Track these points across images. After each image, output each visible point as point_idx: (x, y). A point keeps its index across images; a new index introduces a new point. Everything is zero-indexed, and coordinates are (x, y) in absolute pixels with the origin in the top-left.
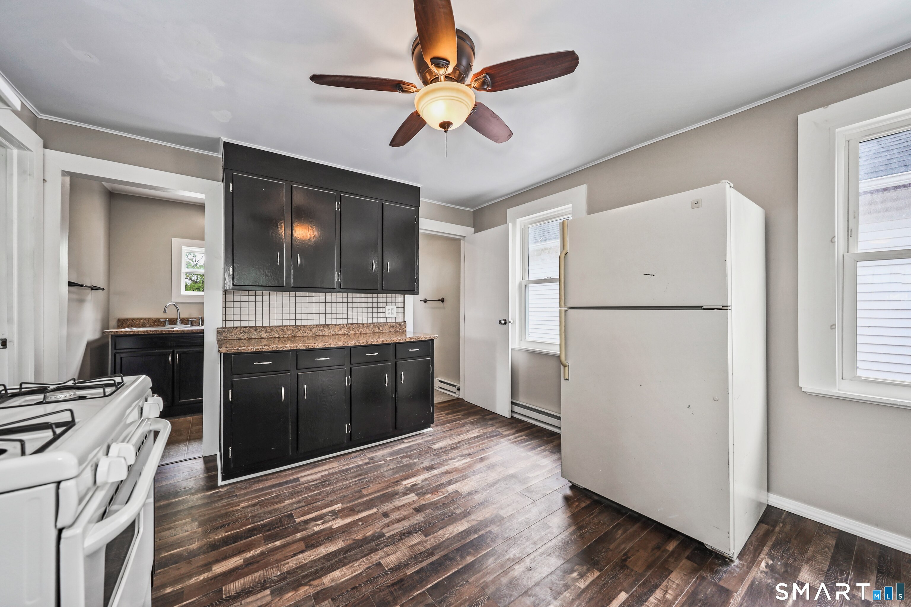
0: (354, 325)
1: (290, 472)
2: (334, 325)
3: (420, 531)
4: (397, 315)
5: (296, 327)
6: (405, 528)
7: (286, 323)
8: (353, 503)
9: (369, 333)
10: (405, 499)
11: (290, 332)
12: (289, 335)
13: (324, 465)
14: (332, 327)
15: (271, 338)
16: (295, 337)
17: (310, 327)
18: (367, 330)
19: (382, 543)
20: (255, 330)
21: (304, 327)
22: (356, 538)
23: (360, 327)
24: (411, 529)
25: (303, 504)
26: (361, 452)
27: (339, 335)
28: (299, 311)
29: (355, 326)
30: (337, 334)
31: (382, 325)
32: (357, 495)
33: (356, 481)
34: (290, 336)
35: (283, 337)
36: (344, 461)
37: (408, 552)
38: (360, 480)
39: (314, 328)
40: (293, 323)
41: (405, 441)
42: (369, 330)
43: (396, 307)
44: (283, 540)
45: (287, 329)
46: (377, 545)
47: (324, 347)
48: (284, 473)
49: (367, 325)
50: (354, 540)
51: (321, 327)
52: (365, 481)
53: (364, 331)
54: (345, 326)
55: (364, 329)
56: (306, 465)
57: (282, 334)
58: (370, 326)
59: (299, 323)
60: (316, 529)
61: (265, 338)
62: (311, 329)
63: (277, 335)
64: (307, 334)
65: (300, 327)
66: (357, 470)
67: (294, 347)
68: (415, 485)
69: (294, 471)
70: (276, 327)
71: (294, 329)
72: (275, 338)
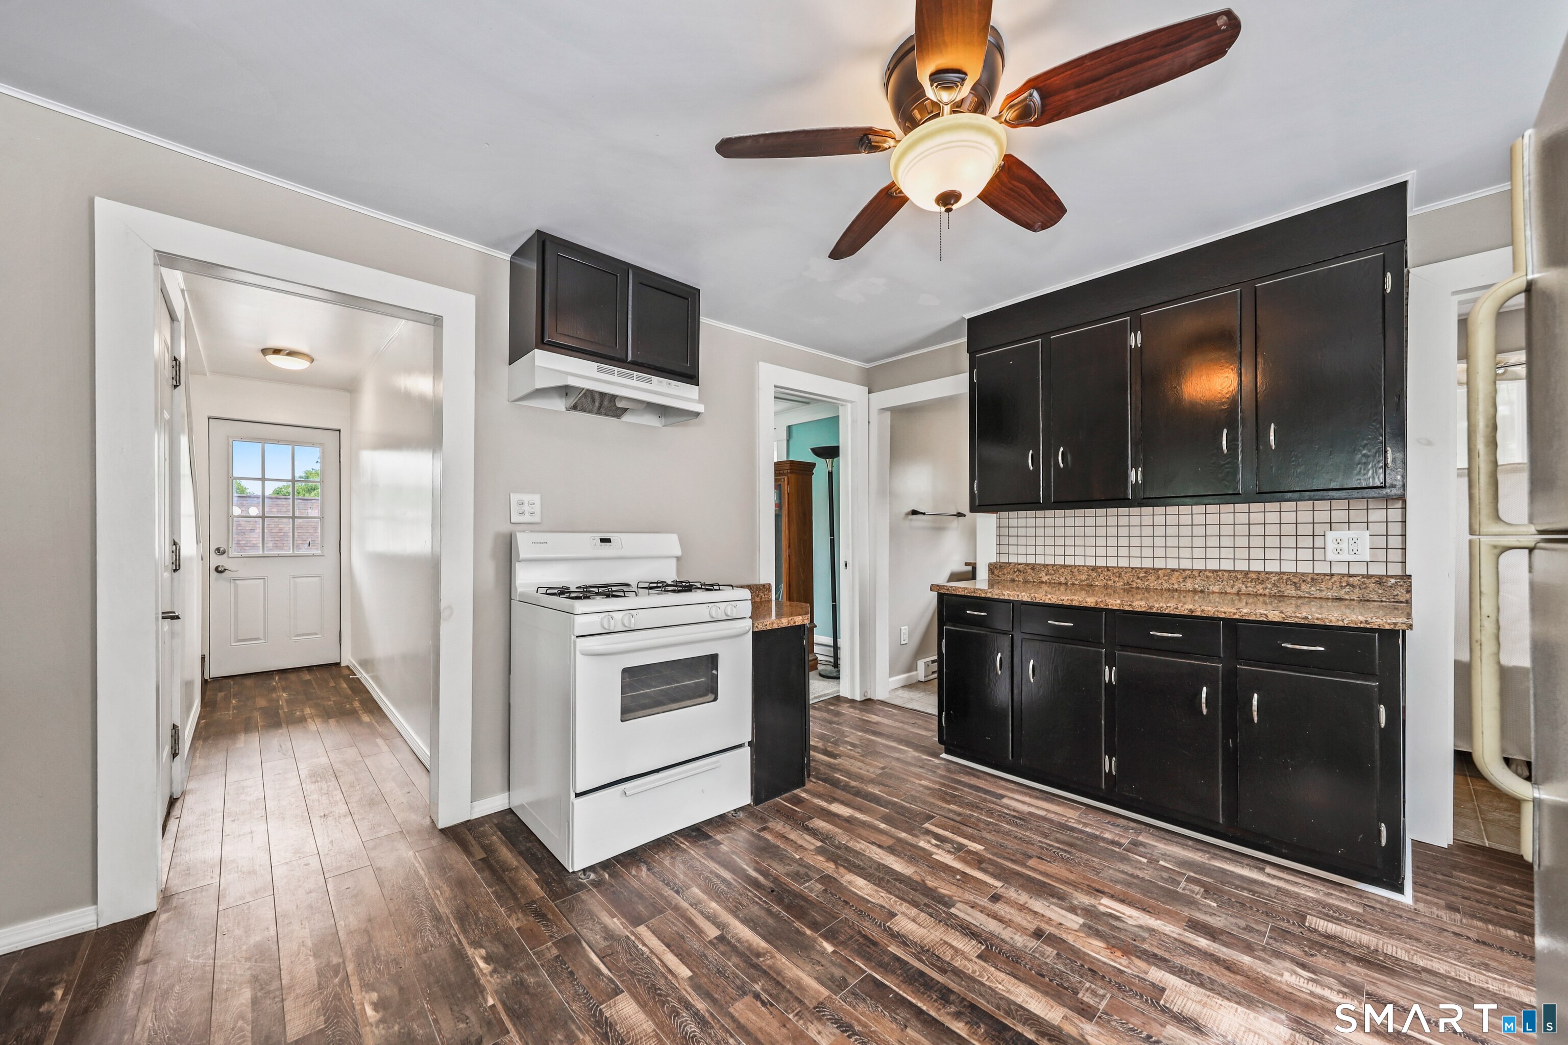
0: (1220, 573)
1: (1012, 786)
2: (1169, 571)
3: (987, 946)
4: (1371, 555)
5: (1094, 569)
6: (982, 927)
7: (1080, 561)
8: (995, 858)
9: (1265, 595)
10: (1055, 912)
11: (1084, 577)
12: (1082, 581)
13: (1058, 805)
14: (1164, 574)
15: (1054, 583)
16: (1091, 585)
17: (1119, 572)
18: (1259, 587)
19: (933, 909)
20: (1033, 569)
21: (1108, 570)
22: (927, 882)
23: (1238, 579)
24: (984, 935)
25: (958, 819)
26: (1143, 827)
27: (1180, 591)
28: (1101, 541)
29: (1223, 575)
30: (1176, 590)
31: (1309, 580)
32: (1019, 856)
33: (1052, 846)
34: (1084, 583)
35: (1073, 584)
36: (1091, 817)
37: (932, 941)
38: (1059, 848)
39: (1126, 572)
40: (1090, 562)
41: (1268, 870)
42: (1265, 589)
43: (1368, 533)
44: (889, 828)
45: (1079, 571)
46: (925, 905)
47: (1061, 603)
48: (1003, 783)
49: (1261, 577)
50: (923, 881)
51: (1140, 572)
52: (1061, 855)
53: (1250, 588)
54: (1196, 574)
55: (1249, 584)
56: (1041, 791)
57: (1071, 578)
58: (1268, 579)
59: (1101, 562)
60: (922, 844)
61: (1046, 583)
62: (1120, 574)
63: (1063, 580)
64: (1114, 582)
65: (1100, 570)
66: (1082, 838)
67: (1013, 596)
68: (1117, 918)
69: (1015, 788)
70: (1064, 566)
71: (1090, 571)
72: (1060, 584)
